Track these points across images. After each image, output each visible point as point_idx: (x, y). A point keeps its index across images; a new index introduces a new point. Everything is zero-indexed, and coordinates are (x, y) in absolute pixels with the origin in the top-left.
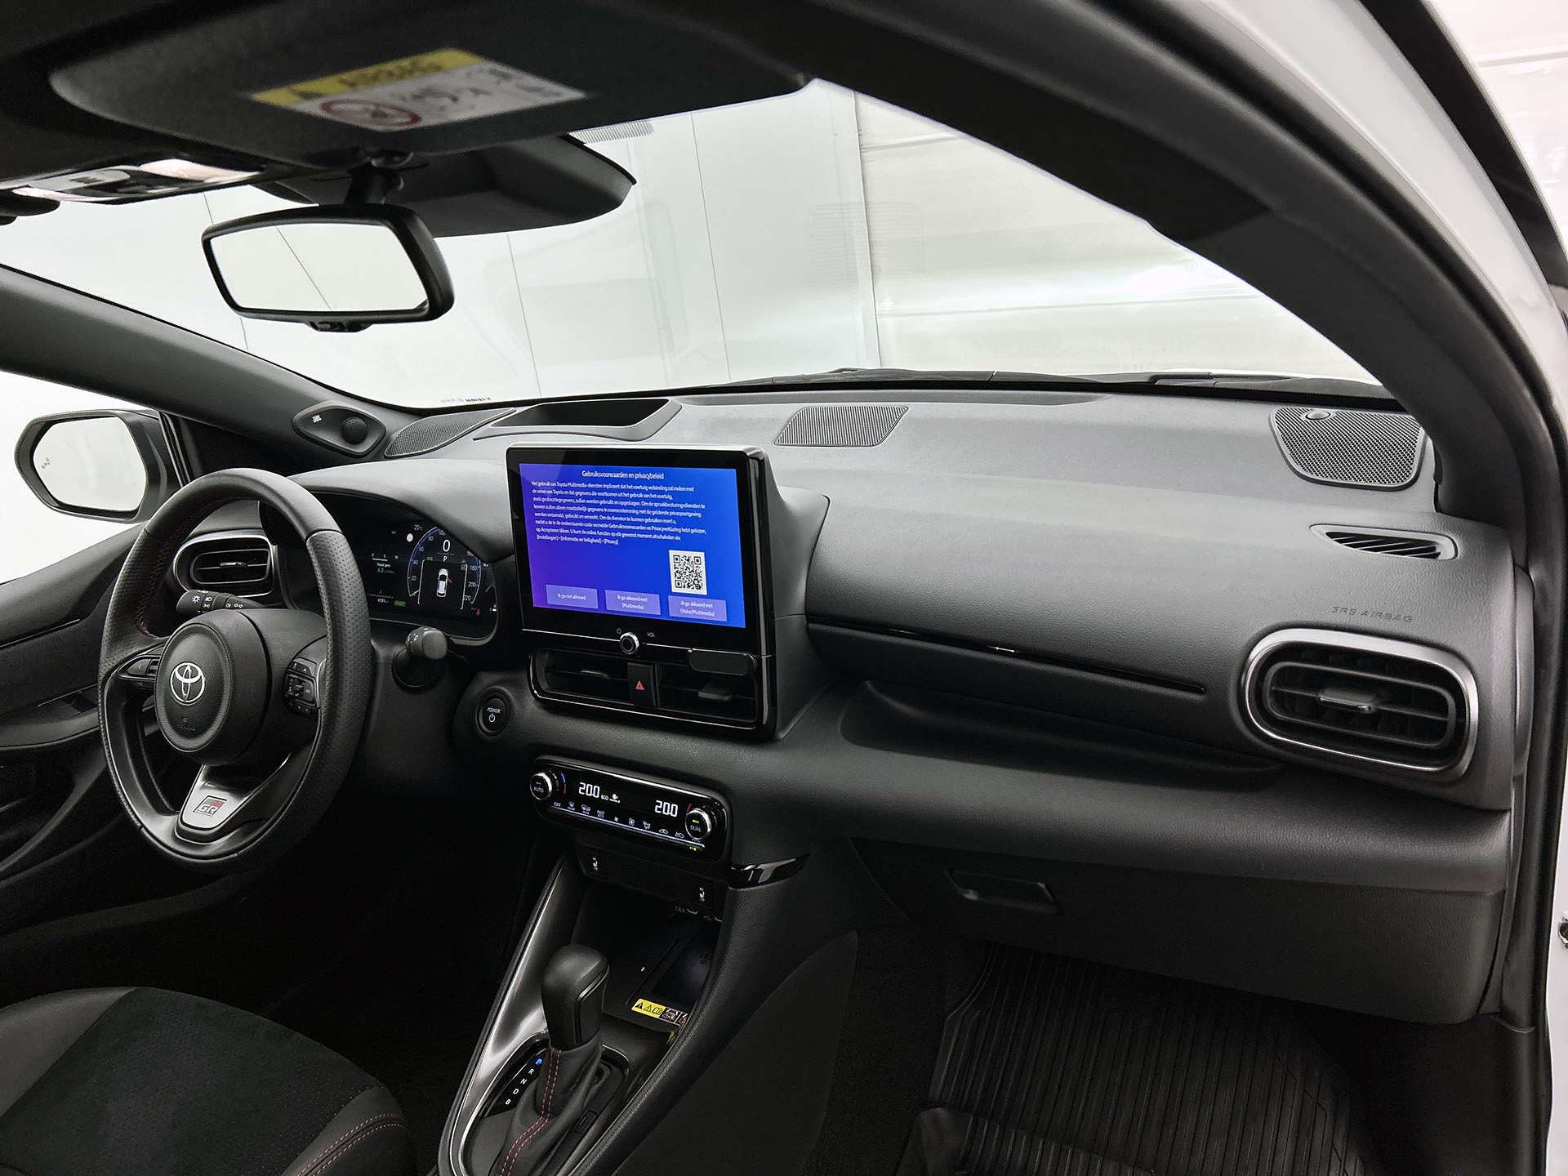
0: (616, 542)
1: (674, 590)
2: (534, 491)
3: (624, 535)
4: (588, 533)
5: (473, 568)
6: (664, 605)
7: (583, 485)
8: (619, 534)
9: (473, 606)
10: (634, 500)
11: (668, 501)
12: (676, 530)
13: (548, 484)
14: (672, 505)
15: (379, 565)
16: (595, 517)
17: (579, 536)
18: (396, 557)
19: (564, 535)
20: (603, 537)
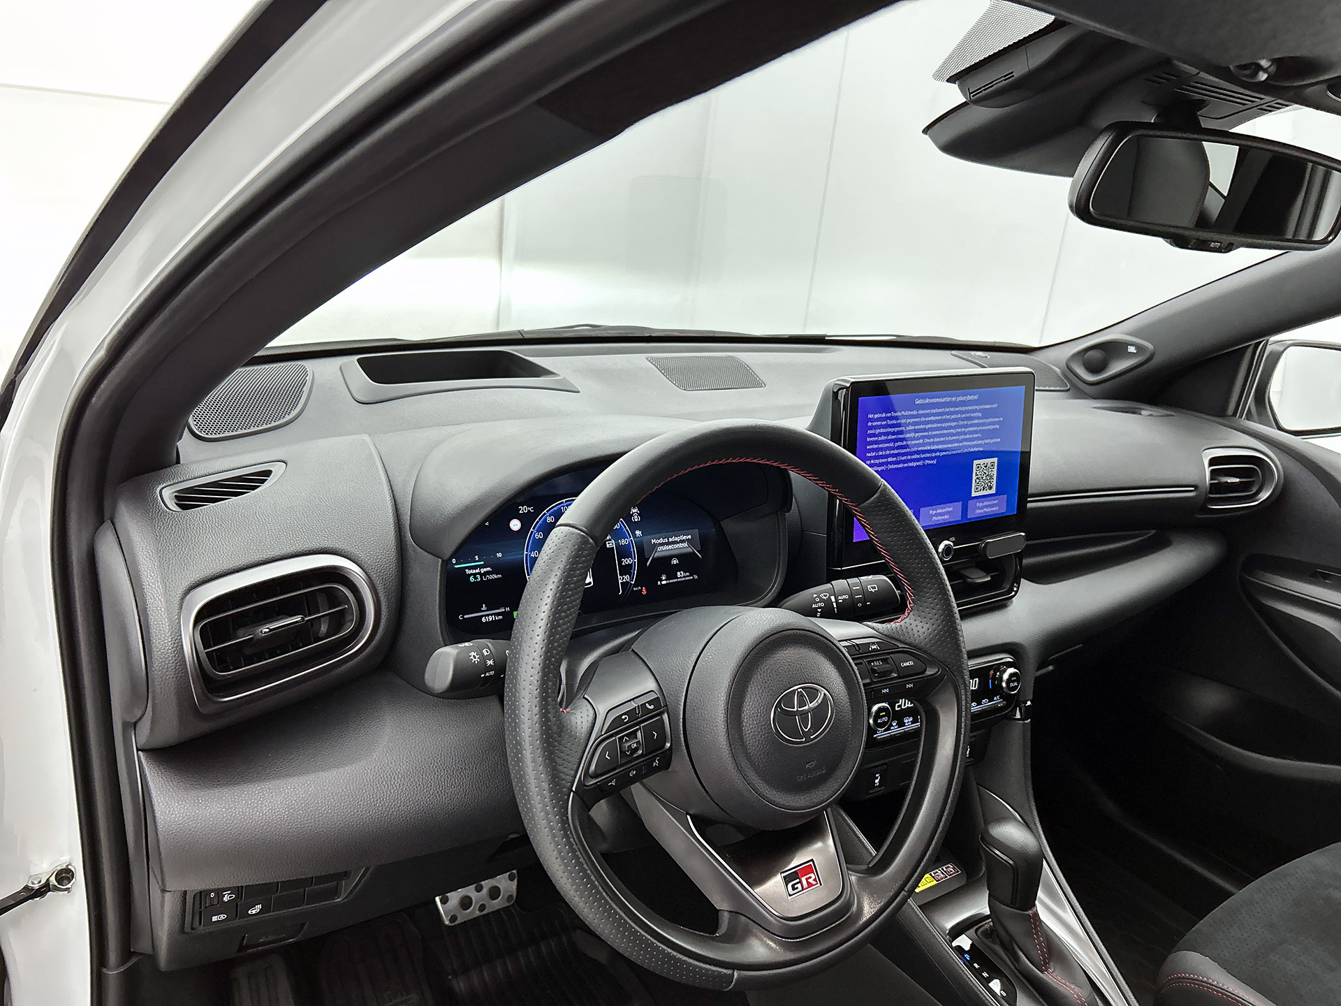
0: (935, 462)
1: (974, 494)
2: (870, 424)
3: (942, 454)
4: (913, 457)
5: (623, 542)
6: (965, 510)
7: (915, 413)
8: (938, 454)
9: (635, 585)
10: (953, 420)
11: (978, 418)
12: (980, 442)
13: (884, 415)
14: (982, 421)
15: (468, 572)
16: (921, 441)
17: (904, 462)
18: (499, 555)
19: (891, 463)
20: (925, 459)
